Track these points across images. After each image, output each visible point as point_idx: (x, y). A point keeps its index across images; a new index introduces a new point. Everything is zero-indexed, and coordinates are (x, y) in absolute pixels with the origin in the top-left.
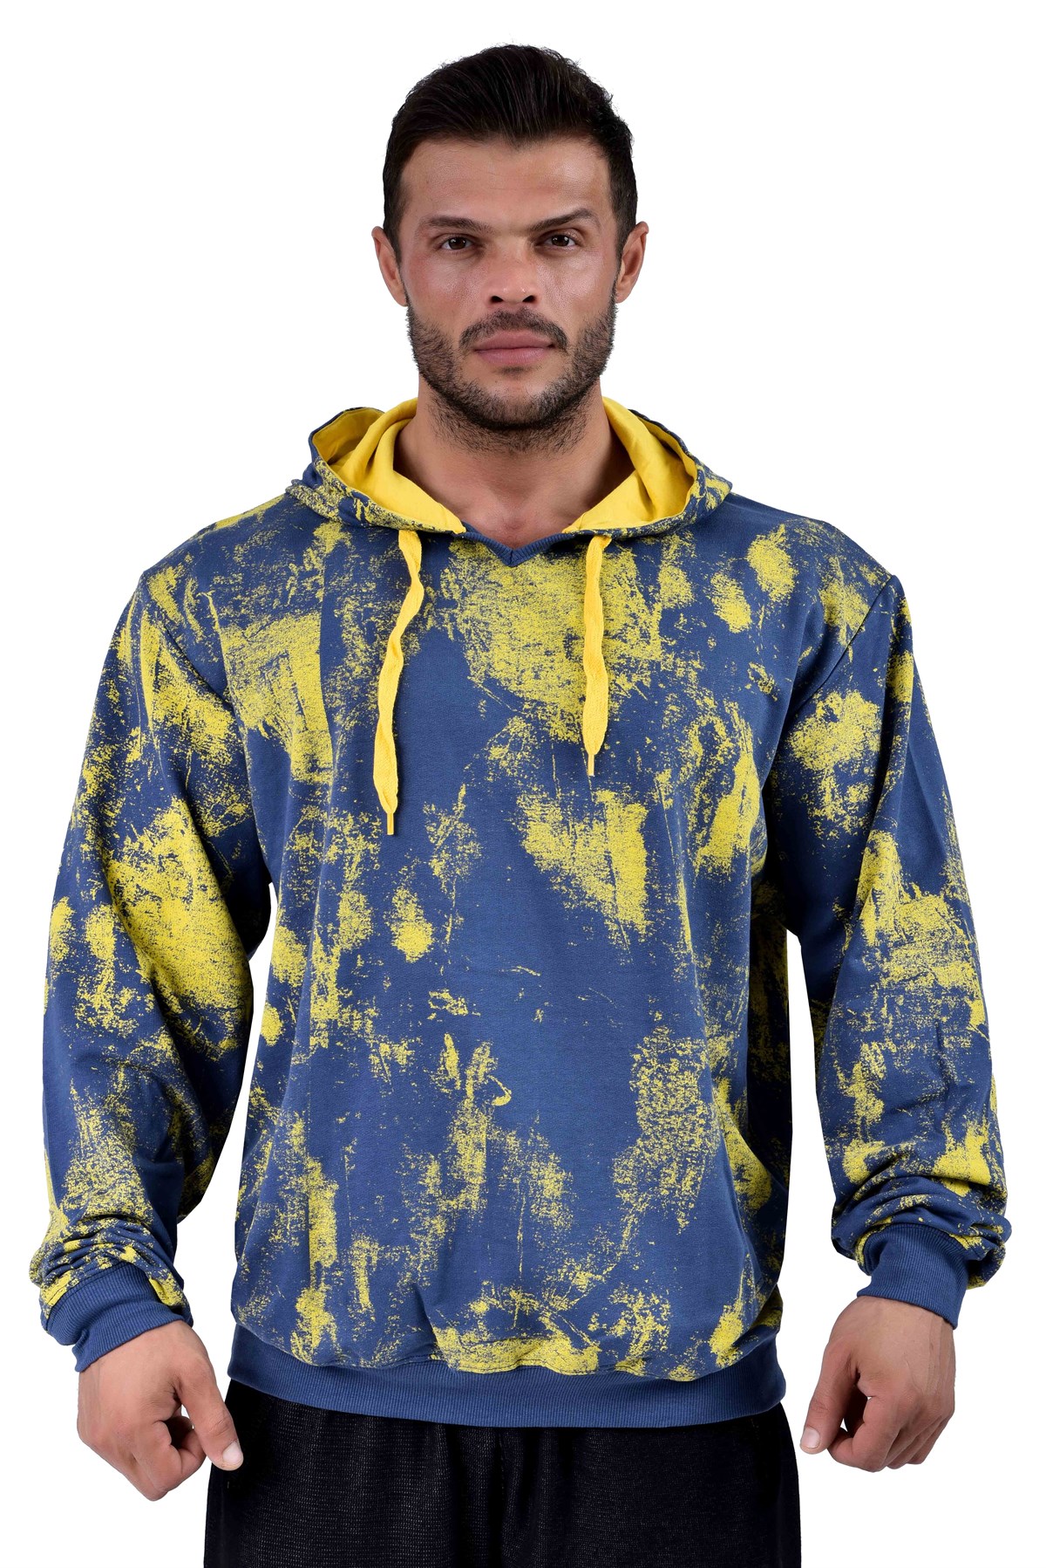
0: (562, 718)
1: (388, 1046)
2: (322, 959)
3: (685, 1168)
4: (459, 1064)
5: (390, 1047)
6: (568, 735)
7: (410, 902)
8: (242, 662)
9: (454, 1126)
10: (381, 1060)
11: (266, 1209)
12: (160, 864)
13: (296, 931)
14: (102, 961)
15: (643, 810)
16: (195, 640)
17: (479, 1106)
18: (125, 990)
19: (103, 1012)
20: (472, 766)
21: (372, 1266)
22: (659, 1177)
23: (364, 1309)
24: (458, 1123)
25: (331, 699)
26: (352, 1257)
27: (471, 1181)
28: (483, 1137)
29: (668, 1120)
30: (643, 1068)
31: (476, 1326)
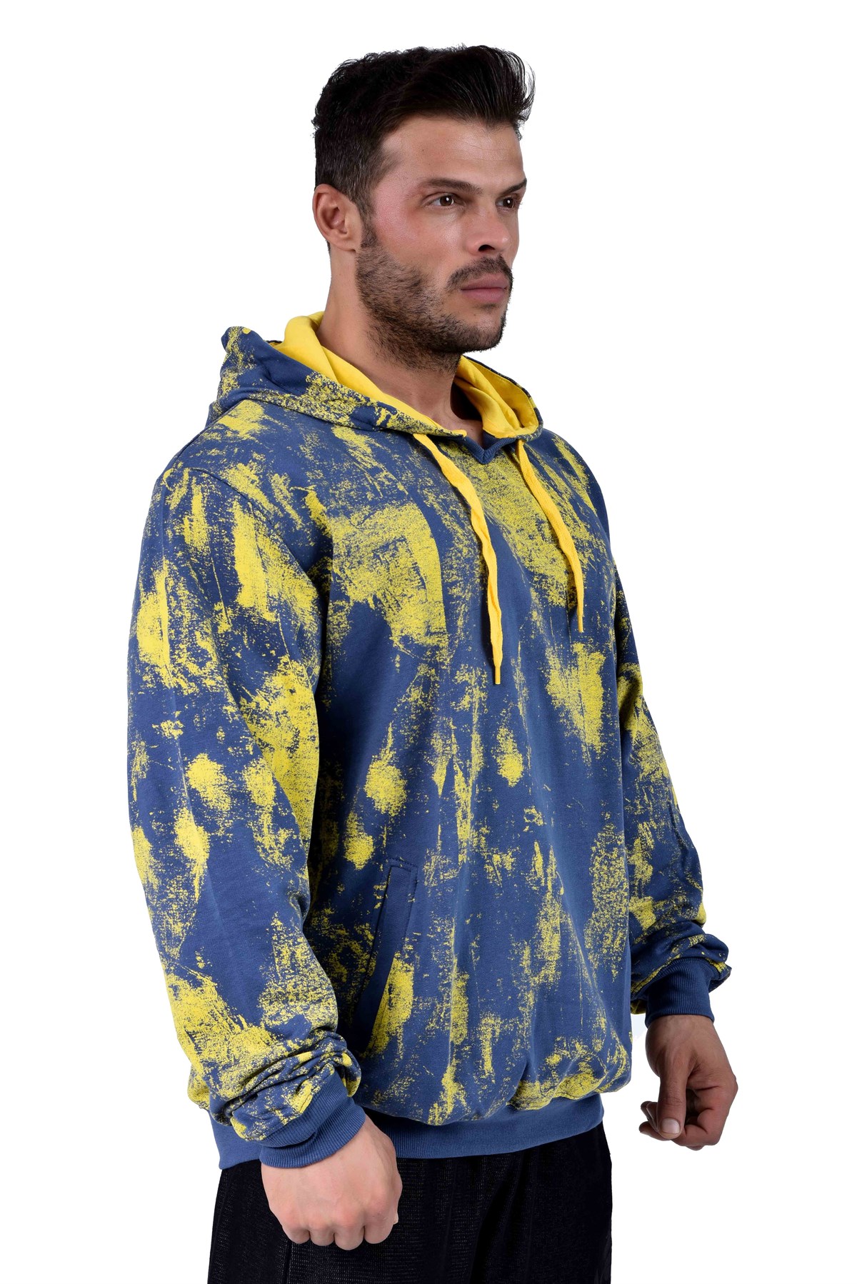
0: (557, 588)
1: (499, 856)
2: (464, 789)
3: (616, 931)
4: (543, 864)
5: (501, 857)
6: (559, 601)
7: (509, 737)
8: (357, 546)
9: (540, 915)
10: (494, 868)
11: (428, 1002)
12: (278, 719)
13: (401, 769)
14: (260, 807)
15: (602, 657)
16: (295, 528)
17: (555, 897)
18: (281, 831)
19: (272, 851)
20: (524, 626)
21: (496, 1038)
22: (602, 940)
23: (487, 1074)
24: (542, 914)
25: (448, 575)
26: (480, 1033)
27: (549, 959)
28: (558, 921)
29: (608, 895)
30: (597, 857)
31: (551, 1076)
